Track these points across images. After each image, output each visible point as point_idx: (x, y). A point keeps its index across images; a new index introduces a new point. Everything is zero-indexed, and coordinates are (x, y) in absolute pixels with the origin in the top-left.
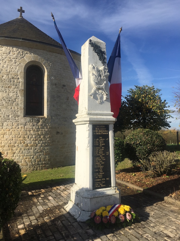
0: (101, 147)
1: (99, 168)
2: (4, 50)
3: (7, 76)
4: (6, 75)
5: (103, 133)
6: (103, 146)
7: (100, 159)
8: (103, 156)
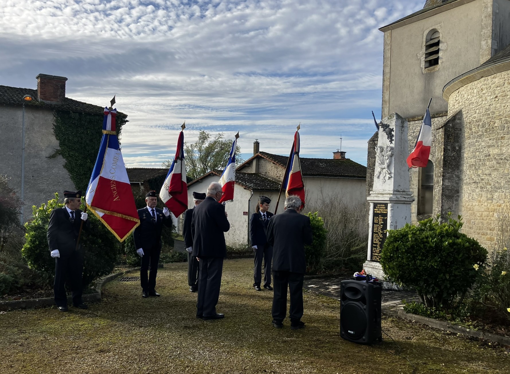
0: (380, 225)
1: (376, 244)
2: (497, 82)
3: (500, 122)
4: (498, 121)
5: (382, 212)
6: (382, 224)
7: (379, 235)
8: (381, 233)
